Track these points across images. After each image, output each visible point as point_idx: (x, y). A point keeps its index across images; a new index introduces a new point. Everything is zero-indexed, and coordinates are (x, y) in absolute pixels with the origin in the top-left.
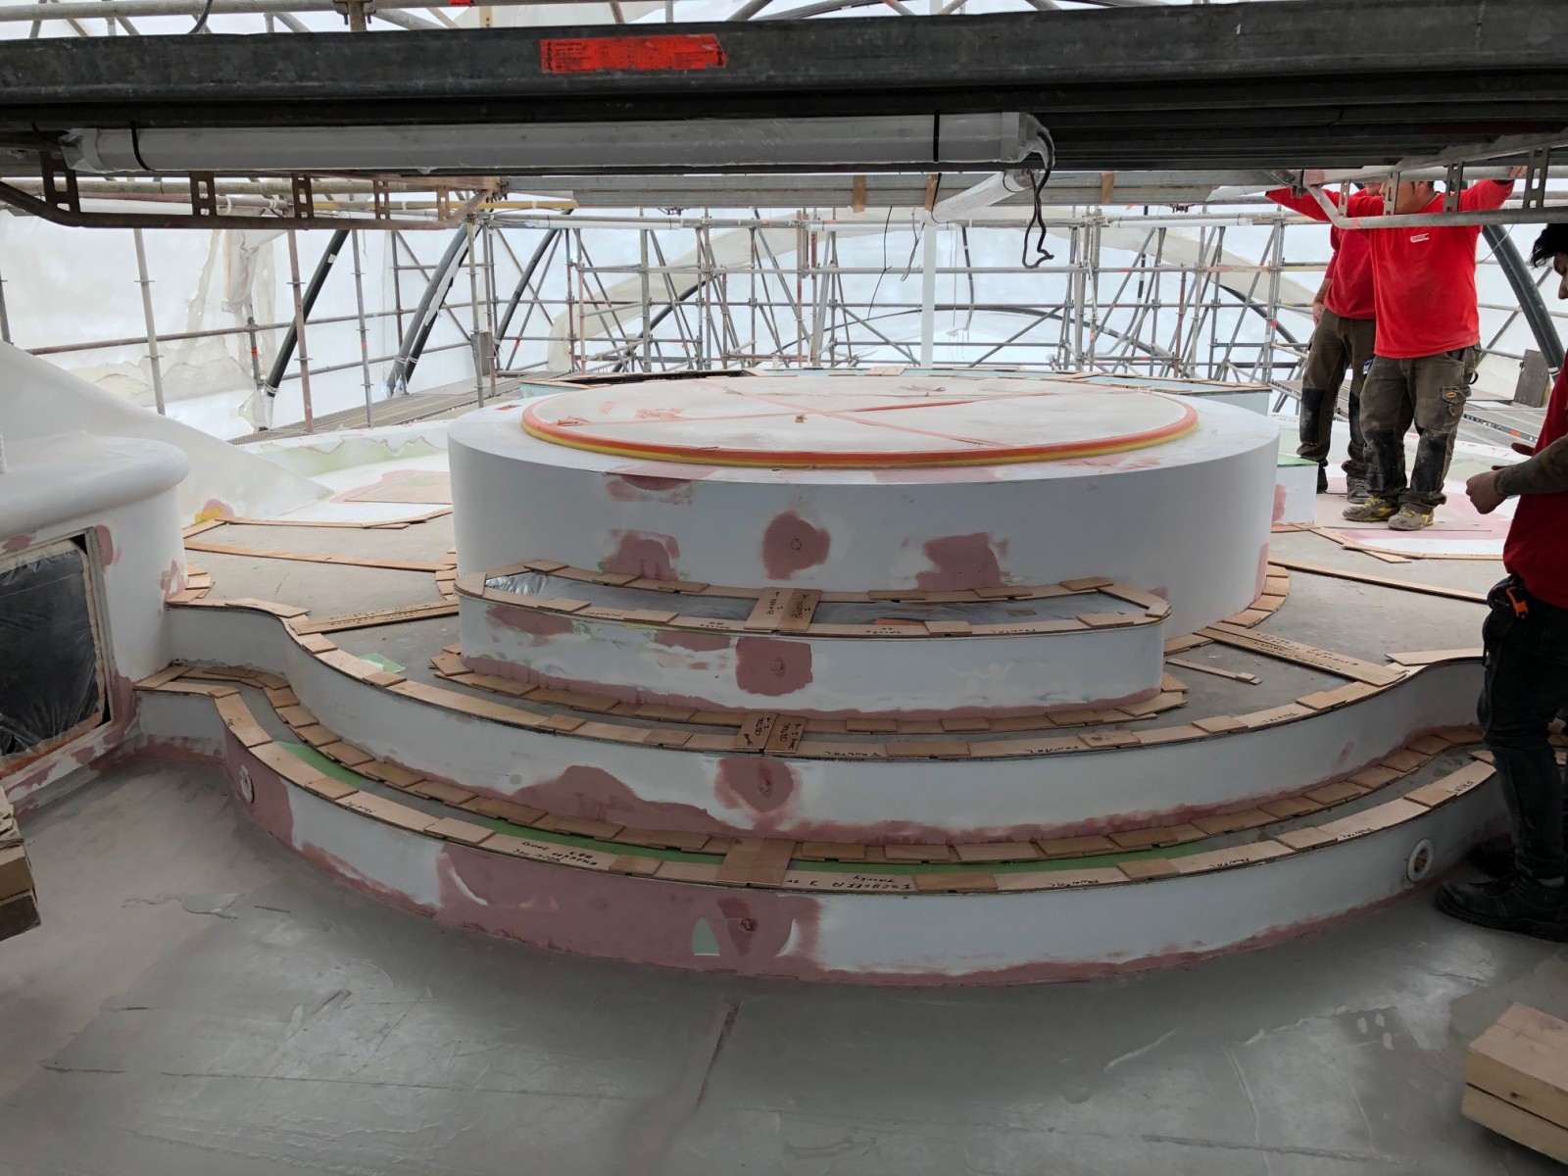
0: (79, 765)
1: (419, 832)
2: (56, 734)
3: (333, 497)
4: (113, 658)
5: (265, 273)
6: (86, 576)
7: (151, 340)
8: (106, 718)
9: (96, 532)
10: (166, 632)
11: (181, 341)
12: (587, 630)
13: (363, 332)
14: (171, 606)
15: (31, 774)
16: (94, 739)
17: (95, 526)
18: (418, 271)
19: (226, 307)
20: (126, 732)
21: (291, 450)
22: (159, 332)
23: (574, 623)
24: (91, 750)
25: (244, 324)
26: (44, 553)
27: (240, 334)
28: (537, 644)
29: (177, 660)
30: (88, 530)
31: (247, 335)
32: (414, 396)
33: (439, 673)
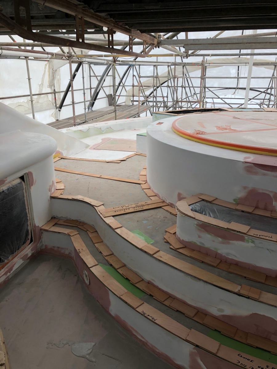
0: (24, 261)
1: (184, 340)
2: (15, 252)
3: (90, 147)
4: (34, 220)
5: (58, 77)
6: (24, 191)
7: (31, 95)
8: (31, 241)
9: (28, 174)
10: (51, 207)
11: (37, 96)
12: (253, 242)
13: (84, 94)
14: (52, 198)
15: (7, 270)
16: (28, 250)
17: (27, 172)
18: (95, 77)
19: (48, 87)
20: (38, 245)
21: (75, 131)
22: (33, 93)
23: (246, 238)
24: (27, 255)
25: (53, 91)
26: (10, 185)
27: (52, 94)
28: (223, 243)
29: (54, 216)
30: (25, 174)
31: (54, 94)
32: (94, 111)
33: (171, 247)
